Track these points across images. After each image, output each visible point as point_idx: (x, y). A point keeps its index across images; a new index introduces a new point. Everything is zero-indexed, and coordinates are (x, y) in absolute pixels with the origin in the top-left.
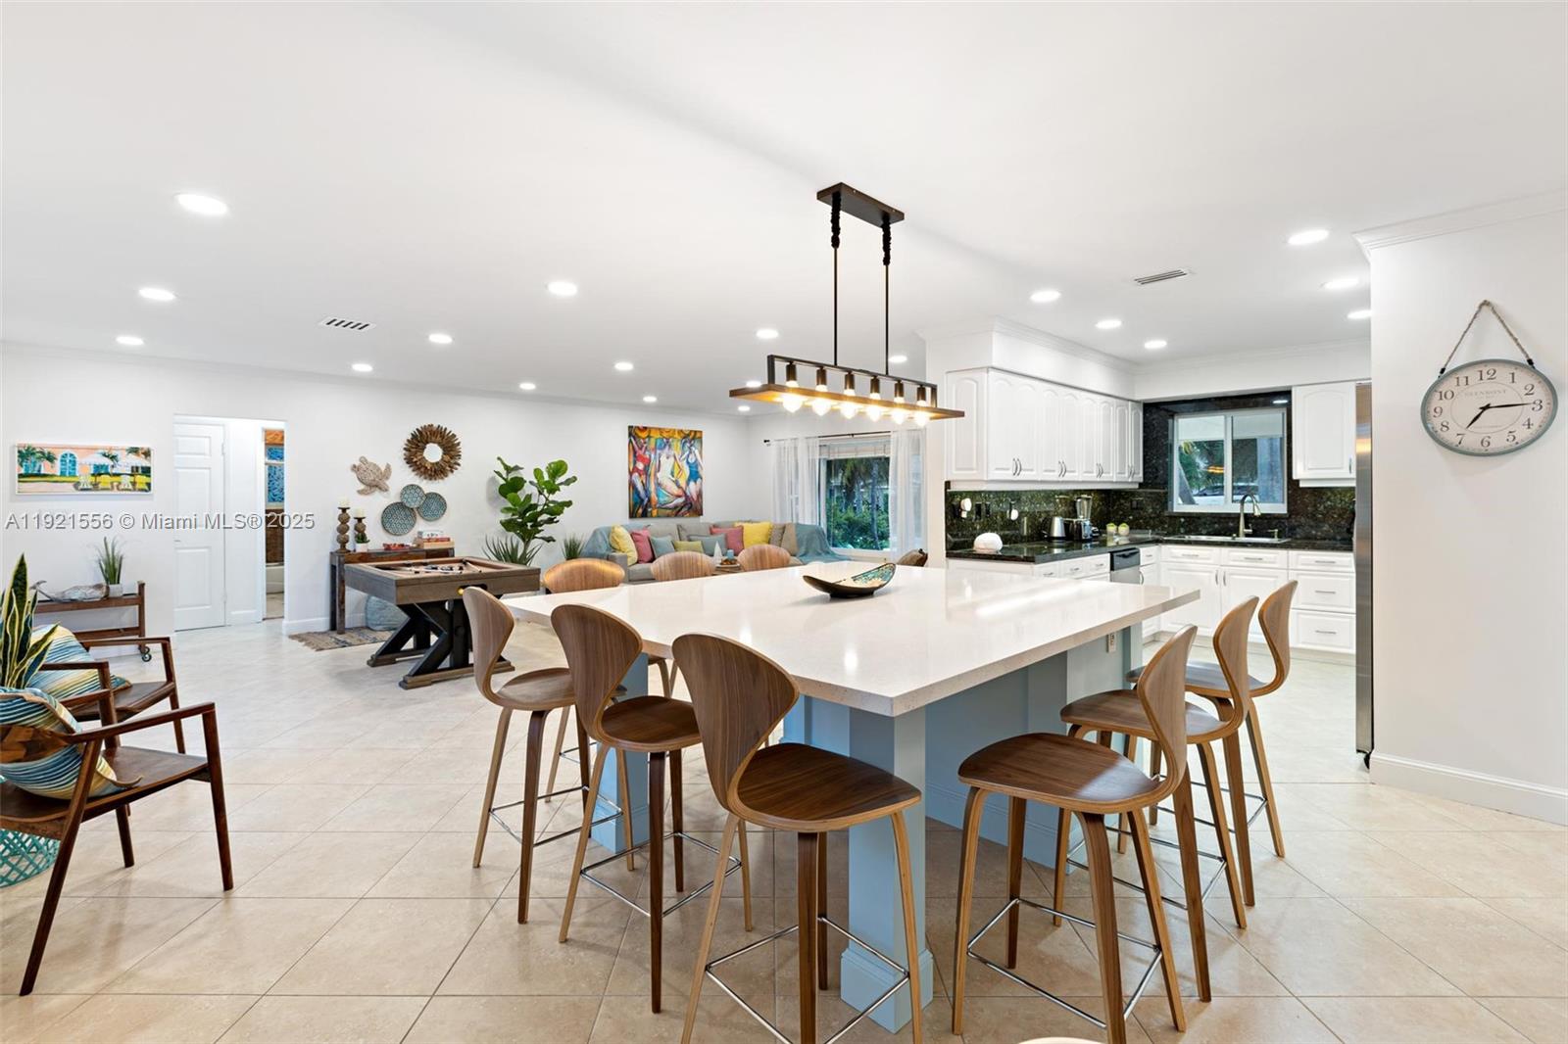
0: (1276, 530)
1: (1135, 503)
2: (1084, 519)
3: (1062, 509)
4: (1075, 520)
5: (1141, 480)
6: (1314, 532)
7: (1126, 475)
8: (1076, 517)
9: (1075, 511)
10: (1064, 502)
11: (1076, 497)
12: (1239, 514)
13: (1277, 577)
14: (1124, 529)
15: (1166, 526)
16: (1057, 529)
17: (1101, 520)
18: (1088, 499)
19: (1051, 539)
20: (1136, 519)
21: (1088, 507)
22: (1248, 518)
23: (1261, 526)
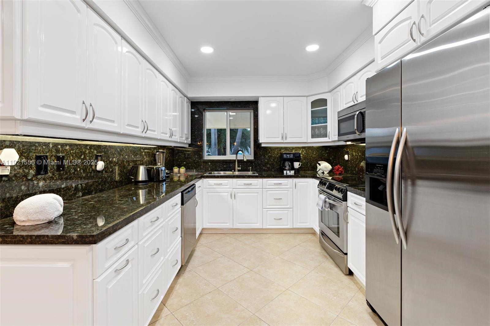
0: (251, 168)
1: (186, 155)
2: (161, 166)
3: (146, 159)
4: (155, 167)
5: (190, 142)
6: (264, 168)
7: (184, 139)
8: (156, 164)
9: (155, 160)
10: (148, 154)
11: (155, 151)
12: (235, 160)
13: (258, 193)
14: (183, 170)
15: (202, 167)
16: (142, 175)
17: (170, 166)
18: (163, 152)
19: (137, 182)
20: (187, 163)
21: (163, 157)
22: (240, 162)
23: (244, 165)
